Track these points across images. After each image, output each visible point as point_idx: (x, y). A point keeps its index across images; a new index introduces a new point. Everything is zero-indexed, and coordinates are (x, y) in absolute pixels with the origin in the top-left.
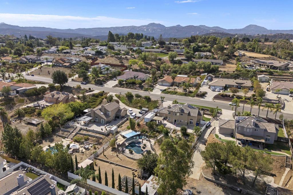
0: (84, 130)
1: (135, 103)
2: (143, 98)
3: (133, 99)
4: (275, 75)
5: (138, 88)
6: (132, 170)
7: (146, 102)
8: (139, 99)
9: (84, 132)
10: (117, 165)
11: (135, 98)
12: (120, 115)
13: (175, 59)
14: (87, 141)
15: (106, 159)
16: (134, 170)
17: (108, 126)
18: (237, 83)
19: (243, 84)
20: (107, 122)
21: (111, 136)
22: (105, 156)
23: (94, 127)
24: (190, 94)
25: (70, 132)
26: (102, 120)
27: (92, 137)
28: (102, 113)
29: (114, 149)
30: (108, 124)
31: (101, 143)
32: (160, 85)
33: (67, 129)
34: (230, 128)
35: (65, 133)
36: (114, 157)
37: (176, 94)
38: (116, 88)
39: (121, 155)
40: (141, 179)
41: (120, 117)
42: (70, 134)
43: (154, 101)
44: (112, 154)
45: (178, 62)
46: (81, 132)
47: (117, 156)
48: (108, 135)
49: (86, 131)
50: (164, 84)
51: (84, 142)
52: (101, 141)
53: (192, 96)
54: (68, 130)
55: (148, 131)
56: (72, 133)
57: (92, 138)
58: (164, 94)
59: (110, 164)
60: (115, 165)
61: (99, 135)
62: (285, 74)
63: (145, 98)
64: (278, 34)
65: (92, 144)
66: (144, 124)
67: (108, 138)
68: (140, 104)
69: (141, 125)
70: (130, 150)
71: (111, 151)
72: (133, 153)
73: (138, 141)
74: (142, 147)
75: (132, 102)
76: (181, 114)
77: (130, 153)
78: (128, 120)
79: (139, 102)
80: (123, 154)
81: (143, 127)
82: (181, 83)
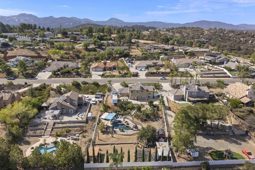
0: (59, 123)
1: (85, 90)
2: (91, 84)
3: (81, 87)
4: (169, 55)
5: (76, 76)
6: (134, 144)
7: (96, 87)
9: (61, 125)
10: (118, 144)
11: (83, 86)
12: (83, 102)
13: (88, 48)
14: (69, 132)
15: (104, 143)
16: (135, 144)
17: (79, 114)
18: (153, 63)
19: (157, 63)
20: (76, 111)
21: (90, 122)
22: (101, 140)
23: (66, 119)
24: (126, 75)
25: (44, 129)
26: (71, 111)
27: (72, 127)
28: (68, 104)
29: (103, 132)
30: (79, 113)
31: (86, 130)
32: (94, 71)
33: (37, 127)
34: (181, 94)
35: (37, 131)
36: (110, 138)
37: (115, 77)
38: (52, 79)
39: (115, 135)
40: (148, 148)
41: (83, 104)
42: (45, 131)
43: (103, 85)
44: (106, 136)
45: (93, 50)
46: (56, 126)
47: (112, 137)
48: (87, 122)
49: (61, 123)
50: (97, 70)
51: (66, 134)
52: (85, 129)
53: (129, 76)
54: (39, 128)
55: (120, 110)
56: (47, 130)
57: (73, 129)
58: (104, 78)
59: (111, 145)
60: (117, 145)
61: (78, 124)
62: (174, 54)
63: (93, 84)
64: (135, 25)
65: (77, 134)
66: (113, 106)
67: (89, 125)
68: (91, 90)
69: (111, 107)
70: (120, 129)
71: (103, 134)
72: (124, 130)
73: (117, 120)
74: (125, 124)
75: (81, 89)
76: (142, 91)
77: (121, 131)
78: (92, 106)
79: (89, 88)
80: (116, 134)
81: (113, 108)
82: (112, 67)
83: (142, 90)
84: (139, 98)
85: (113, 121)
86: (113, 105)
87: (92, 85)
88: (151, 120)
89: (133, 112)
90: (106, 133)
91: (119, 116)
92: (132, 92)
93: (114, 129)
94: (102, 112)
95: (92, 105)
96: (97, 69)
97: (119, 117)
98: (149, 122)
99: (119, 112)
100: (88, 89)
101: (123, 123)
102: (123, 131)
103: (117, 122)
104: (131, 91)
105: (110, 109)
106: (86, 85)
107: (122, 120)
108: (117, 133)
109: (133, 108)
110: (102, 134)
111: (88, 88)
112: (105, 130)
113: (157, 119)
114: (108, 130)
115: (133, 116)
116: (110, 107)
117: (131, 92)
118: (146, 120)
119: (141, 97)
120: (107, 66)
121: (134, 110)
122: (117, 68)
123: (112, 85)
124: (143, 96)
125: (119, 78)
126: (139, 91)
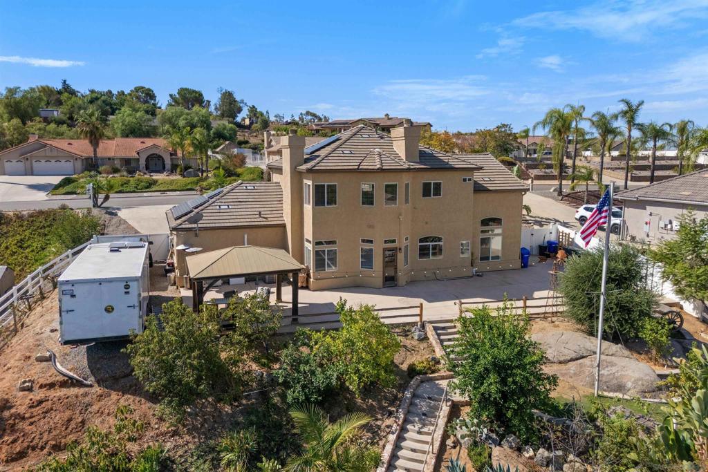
32: (11, 175)
37: (154, 188)
43: (31, 216)
76: (426, 190)
81: (58, 418)
82: (138, 160)
83: (432, 178)
84: (400, 256)
86: (74, 363)
92: (332, 189)
96: (36, 165)
104: (319, 190)
117: (319, 201)
119: (424, 252)
120: (111, 154)
121: (406, 421)
122: (168, 166)
123: (120, 213)
124: (440, 240)
125: (178, 192)
126: (406, 179)
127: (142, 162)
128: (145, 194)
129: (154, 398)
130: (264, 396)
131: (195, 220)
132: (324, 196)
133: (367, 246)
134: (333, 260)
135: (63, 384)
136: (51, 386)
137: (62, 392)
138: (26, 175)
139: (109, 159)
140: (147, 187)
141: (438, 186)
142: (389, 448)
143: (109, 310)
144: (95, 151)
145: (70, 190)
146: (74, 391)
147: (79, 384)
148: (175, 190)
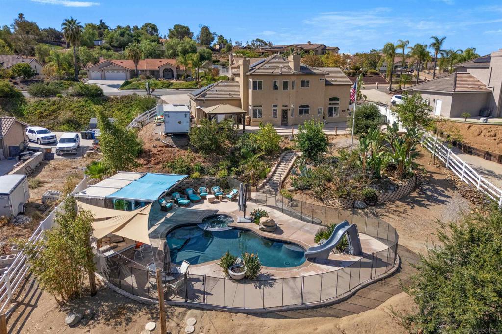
1: (42, 113)
3: (25, 103)
8: (53, 99)
29: (82, 304)
32: (96, 79)
34: (480, 90)
37: (172, 87)
39: (189, 325)
43: (121, 98)
50: (109, 75)
55: (207, 165)
58: (130, 90)
66: (168, 146)
68: (70, 114)
69: (155, 150)
70: (230, 265)
71: (73, 325)
72: (264, 270)
73: (196, 212)
74: (255, 227)
75: (25, 113)
76: (303, 84)
77: (245, 280)
78: (53, 159)
79: (59, 108)
80: (201, 307)
81: (167, 155)
82: (159, 72)
83: (306, 78)
84: (289, 113)
85: (169, 215)
86: (169, 141)
87: (76, 98)
88: (403, 199)
89: (280, 171)
90: (105, 306)
91: (204, 189)
92: (261, 83)
93: (184, 268)
94: (101, 173)
95: (56, 156)
96: (107, 74)
97: (204, 198)
98: (393, 207)
99: (202, 171)
100: (54, 111)
101: (240, 220)
102: (253, 277)
103: (199, 219)
104: (255, 83)
105: (149, 162)
106: (50, 99)
107: (227, 207)
108: (210, 301)
109: (274, 152)
110: (70, 319)
111: (55, 107)
112: (99, 277)
113: (429, 190)
114: (131, 280)
115: (288, 187)
116: (150, 151)
117: (255, 88)
118: (371, 201)
119: (301, 112)
120: (145, 68)
121: (281, 162)
122: (175, 75)
123: (161, 97)
124: (308, 106)
125: (184, 90)
126: (293, 79)
127: (161, 73)
128: (168, 90)
129: (196, 151)
130: (233, 153)
131: (204, 96)
132: (257, 86)
133: (275, 108)
134: (261, 114)
135: (166, 147)
136: (163, 147)
137: (166, 149)
138: (102, 79)
139: (143, 71)
140: (168, 87)
141: (308, 82)
142: (274, 168)
143: (180, 123)
144: (136, 66)
145: (129, 87)
146: (170, 149)
147: (171, 147)
148: (183, 88)
